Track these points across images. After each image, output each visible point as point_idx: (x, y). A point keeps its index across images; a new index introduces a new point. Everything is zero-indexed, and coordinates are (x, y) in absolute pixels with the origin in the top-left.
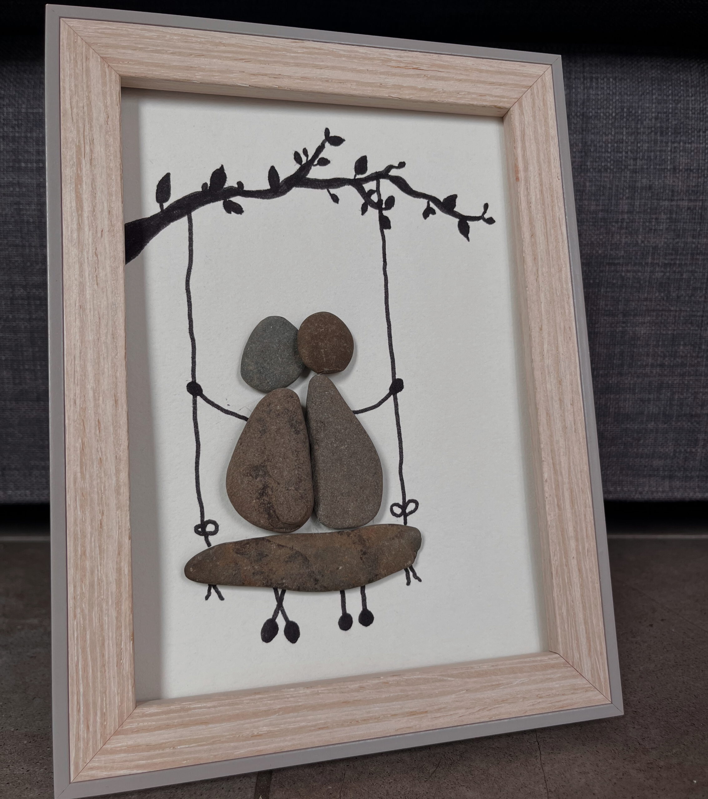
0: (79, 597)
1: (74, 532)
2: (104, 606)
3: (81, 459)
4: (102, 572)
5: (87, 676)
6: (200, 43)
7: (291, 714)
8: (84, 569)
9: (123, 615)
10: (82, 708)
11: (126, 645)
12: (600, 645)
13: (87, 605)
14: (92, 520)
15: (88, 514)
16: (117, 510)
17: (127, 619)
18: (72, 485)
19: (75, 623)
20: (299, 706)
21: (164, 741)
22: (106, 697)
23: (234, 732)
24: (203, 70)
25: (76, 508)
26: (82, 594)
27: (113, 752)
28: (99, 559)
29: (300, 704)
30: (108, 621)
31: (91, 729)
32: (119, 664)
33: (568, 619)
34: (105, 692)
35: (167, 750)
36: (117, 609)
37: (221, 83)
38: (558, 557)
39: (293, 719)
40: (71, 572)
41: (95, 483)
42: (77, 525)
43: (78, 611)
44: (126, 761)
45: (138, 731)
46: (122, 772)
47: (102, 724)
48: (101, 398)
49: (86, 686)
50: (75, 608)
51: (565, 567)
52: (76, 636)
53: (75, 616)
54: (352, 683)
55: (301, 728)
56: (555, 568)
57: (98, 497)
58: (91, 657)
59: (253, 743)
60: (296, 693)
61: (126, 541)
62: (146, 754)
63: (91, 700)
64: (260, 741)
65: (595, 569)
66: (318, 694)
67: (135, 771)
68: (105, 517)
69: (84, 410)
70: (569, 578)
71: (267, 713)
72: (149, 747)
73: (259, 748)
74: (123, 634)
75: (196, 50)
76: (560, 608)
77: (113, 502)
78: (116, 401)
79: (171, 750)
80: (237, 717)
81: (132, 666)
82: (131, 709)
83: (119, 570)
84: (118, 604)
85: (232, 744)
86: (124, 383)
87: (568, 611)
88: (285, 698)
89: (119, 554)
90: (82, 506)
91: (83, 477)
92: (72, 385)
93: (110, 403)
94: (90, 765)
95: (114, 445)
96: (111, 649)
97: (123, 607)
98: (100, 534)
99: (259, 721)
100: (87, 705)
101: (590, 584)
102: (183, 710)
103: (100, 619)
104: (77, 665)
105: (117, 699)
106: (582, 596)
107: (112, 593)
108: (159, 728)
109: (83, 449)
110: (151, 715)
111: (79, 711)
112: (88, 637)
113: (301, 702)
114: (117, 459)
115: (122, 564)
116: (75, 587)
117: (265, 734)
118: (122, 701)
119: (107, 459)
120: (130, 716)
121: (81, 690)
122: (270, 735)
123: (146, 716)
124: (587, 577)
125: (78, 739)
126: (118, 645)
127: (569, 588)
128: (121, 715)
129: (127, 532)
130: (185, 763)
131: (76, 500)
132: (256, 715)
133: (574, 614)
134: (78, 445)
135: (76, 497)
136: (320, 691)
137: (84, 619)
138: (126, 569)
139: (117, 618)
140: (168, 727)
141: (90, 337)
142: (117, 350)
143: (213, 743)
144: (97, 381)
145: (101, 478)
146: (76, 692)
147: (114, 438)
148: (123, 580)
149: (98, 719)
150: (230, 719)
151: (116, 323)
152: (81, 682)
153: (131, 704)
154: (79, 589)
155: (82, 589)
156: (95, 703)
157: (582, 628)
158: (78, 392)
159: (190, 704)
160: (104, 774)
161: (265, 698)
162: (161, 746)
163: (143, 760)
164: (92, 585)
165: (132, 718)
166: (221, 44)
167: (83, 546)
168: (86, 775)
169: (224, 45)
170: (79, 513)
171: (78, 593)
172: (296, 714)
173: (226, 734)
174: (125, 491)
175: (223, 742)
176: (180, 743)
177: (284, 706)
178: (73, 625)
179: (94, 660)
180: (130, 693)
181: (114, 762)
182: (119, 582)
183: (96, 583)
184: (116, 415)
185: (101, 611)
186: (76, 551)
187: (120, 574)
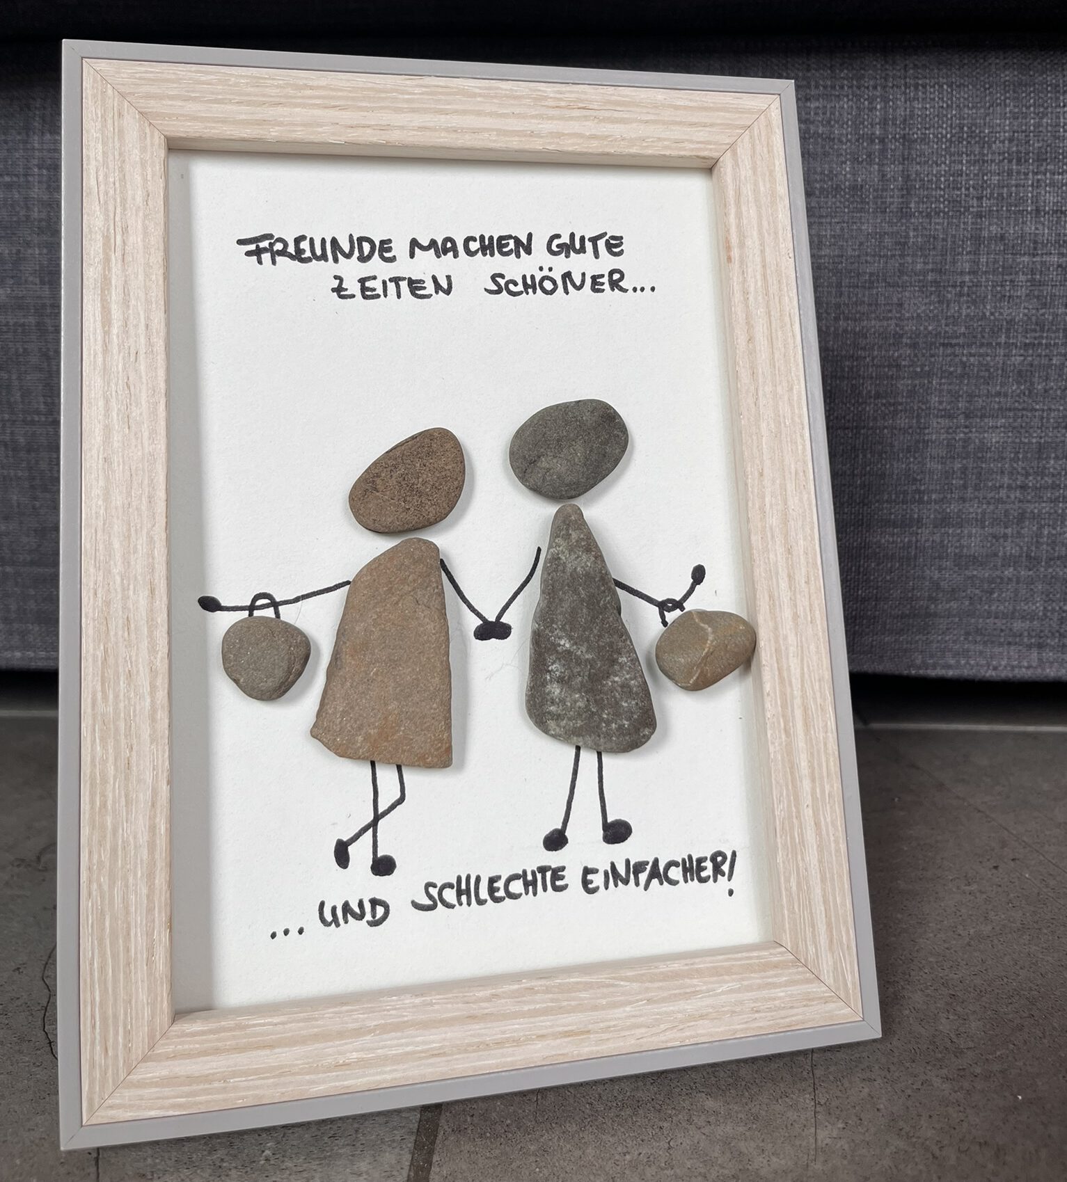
0: (95, 867)
1: (91, 775)
2: (131, 880)
3: (103, 673)
4: (129, 831)
5: (105, 979)
6: (278, 87)
7: (393, 1034)
8: (103, 827)
9: (157, 892)
10: (98, 1023)
11: (160, 935)
12: (847, 935)
13: (107, 878)
14: (116, 760)
15: (111, 751)
16: (151, 743)
17: (163, 899)
18: (89, 710)
19: (90, 904)
20: (404, 1022)
21: (211, 1071)
22: (131, 1009)
23: (310, 1060)
24: (280, 124)
25: (93, 741)
26: (100, 862)
27: (141, 1085)
28: (124, 814)
29: (406, 1019)
30: (136, 901)
31: (110, 1053)
32: (149, 962)
33: (798, 896)
34: (130, 1002)
35: (216, 1085)
36: (149, 884)
37: (306, 141)
38: (786, 805)
39: (395, 1042)
40: (85, 831)
41: (122, 705)
42: (95, 766)
43: (95, 886)
44: (158, 1098)
45: (175, 1056)
46: (153, 1113)
47: (125, 1046)
48: (131, 587)
49: (104, 991)
50: (90, 882)
51: (795, 820)
52: (90, 922)
53: (90, 894)
54: (480, 988)
55: (407, 1054)
56: (780, 819)
57: (126, 725)
58: (111, 952)
59: (337, 1076)
60: (399, 1003)
61: (164, 788)
62: (186, 1089)
63: (110, 1012)
64: (348, 1072)
65: (840, 823)
66: (431, 1004)
67: (171, 1113)
68: (134, 753)
69: (108, 603)
70: (801, 835)
71: (359, 1032)
72: (191, 1079)
73: (346, 1083)
74: (156, 920)
75: (271, 96)
76: (788, 880)
77: (146, 733)
78: (152, 591)
79: (222, 1085)
80: (316, 1038)
81: (169, 965)
82: (167, 1027)
83: (153, 829)
84: (150, 876)
85: (307, 1077)
86: (164, 565)
87: (799, 884)
88: (384, 1010)
89: (153, 805)
90: (103, 739)
91: (105, 698)
92: (92, 570)
93: (143, 595)
94: (110, 1102)
95: (149, 652)
96: (138, 941)
97: (157, 881)
98: (127, 778)
99: (346, 1044)
100: (104, 1019)
101: (833, 845)
102: (240, 1027)
103: (125, 899)
104: (92, 964)
105: (147, 1012)
106: (820, 862)
107: (142, 860)
108: (205, 1053)
109: (105, 659)
110: (193, 1034)
111: (94, 1027)
112: (107, 924)
113: (406, 1016)
114: (153, 672)
115: (158, 820)
116: (90, 853)
117: (354, 1062)
118: (153, 1015)
119: (138, 672)
120: (163, 1035)
121: (97, 999)
122: (363, 1064)
123: (187, 1035)
124: (828, 835)
125: (92, 1066)
126: (149, 934)
127: (801, 850)
128: (151, 1036)
129: (165, 774)
130: (240, 1103)
131: (94, 730)
132: (341, 1035)
133: (808, 888)
134: (100, 654)
135: (94, 726)
136: (434, 1001)
137: (102, 897)
138: (162, 828)
139: (148, 896)
140: (217, 1051)
141: (118, 500)
142: (154, 519)
143: (281, 1075)
144: (127, 563)
145: (129, 699)
146: (89, 1001)
147: (148, 643)
148: (158, 842)
149: (120, 1040)
150: (304, 1041)
151: (155, 481)
152: (97, 986)
153: (166, 1019)
154: (96, 857)
155: (100, 856)
156: (115, 1017)
157: (820, 909)
158: (100, 578)
159: (248, 1019)
160: (129, 1115)
161: (356, 1010)
162: (207, 1079)
163: (182, 1097)
164: (114, 850)
165: (167, 1039)
166: (306, 87)
167: (103, 795)
168: (104, 1115)
169: (311, 88)
170: (98, 748)
171: (95, 861)
172: (399, 1034)
173: (299, 1062)
174: (163, 717)
175: (294, 1074)
176: (235, 1074)
177: (383, 1022)
178: (88, 906)
179: (115, 956)
180: (165, 1004)
181: (142, 1099)
182: (152, 846)
183: (120, 847)
184: (152, 610)
185: (127, 886)
186: (92, 802)
187: (154, 835)
